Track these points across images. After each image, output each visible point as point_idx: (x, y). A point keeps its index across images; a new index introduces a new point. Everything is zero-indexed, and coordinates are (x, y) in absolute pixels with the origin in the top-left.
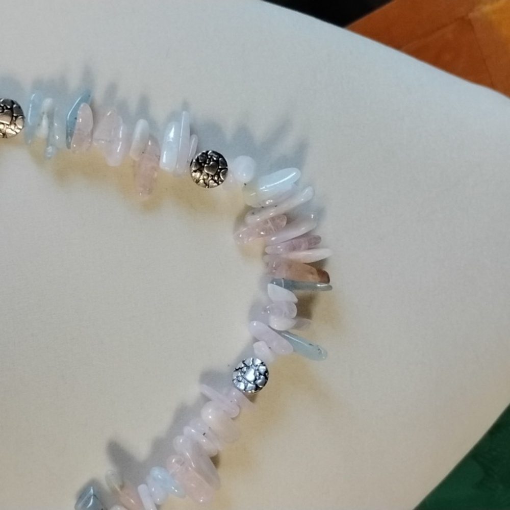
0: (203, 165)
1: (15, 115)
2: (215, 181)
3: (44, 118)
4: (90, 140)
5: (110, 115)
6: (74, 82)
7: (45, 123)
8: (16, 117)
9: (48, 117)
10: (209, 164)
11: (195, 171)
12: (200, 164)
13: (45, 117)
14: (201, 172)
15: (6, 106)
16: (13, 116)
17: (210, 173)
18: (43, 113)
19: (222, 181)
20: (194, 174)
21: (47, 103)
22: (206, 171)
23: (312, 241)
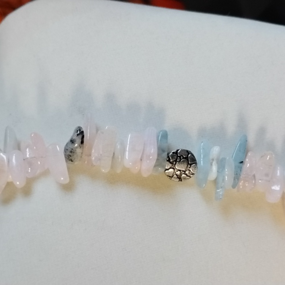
1: (190, 163)
3: (213, 164)
4: (254, 182)
5: (270, 158)
6: (231, 128)
7: (214, 168)
8: (191, 165)
9: (217, 163)
15: (182, 156)
16: (188, 164)
18: (213, 160)
21: (216, 150)
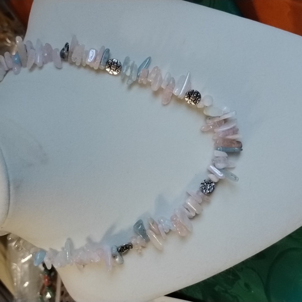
0: (191, 95)
2: (194, 103)
7: (129, 70)
9: (131, 68)
10: (193, 95)
11: (187, 97)
12: (189, 95)
13: (129, 68)
14: (189, 99)
16: (117, 66)
17: (193, 100)
19: (197, 103)
20: (186, 99)
22: (191, 98)
23: (235, 131)
